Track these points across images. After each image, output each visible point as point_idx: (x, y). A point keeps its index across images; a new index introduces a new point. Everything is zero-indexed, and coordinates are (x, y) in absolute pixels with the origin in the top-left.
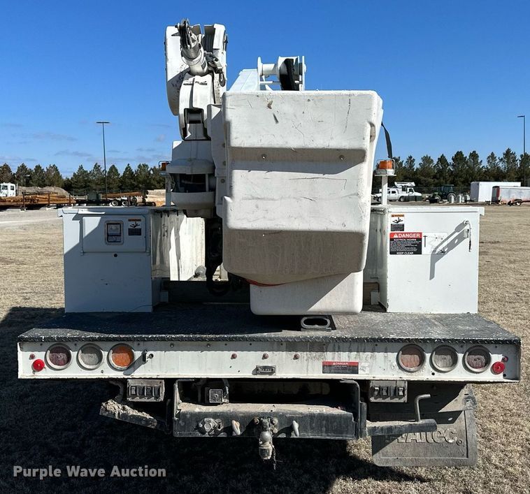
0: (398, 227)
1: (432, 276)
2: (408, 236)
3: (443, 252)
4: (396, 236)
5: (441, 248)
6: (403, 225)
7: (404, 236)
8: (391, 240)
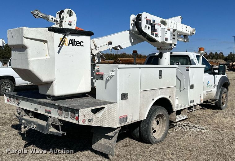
0: (98, 71)
1: (106, 88)
2: (100, 74)
3: (108, 80)
4: (98, 74)
5: (108, 78)
6: (99, 70)
7: (99, 74)
8: (97, 75)
